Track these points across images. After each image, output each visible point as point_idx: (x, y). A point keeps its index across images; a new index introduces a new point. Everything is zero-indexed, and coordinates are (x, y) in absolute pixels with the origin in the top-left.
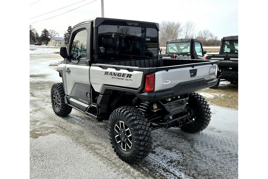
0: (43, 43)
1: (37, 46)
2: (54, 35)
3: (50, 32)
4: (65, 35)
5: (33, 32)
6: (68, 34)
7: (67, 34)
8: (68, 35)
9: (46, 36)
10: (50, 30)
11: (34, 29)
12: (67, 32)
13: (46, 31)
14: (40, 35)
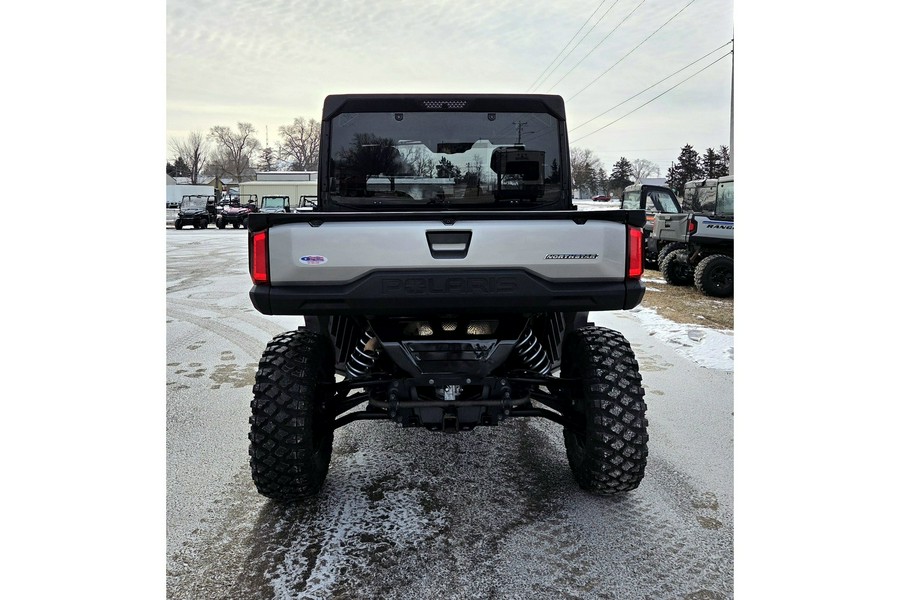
0: (611, 194)
1: (597, 203)
2: (647, 172)
3: (635, 167)
4: (672, 172)
5: (593, 167)
6: (680, 168)
7: (676, 167)
8: (681, 170)
9: (623, 176)
10: (637, 161)
11: (597, 161)
12: (678, 162)
13: (623, 165)
14: (609, 174)
